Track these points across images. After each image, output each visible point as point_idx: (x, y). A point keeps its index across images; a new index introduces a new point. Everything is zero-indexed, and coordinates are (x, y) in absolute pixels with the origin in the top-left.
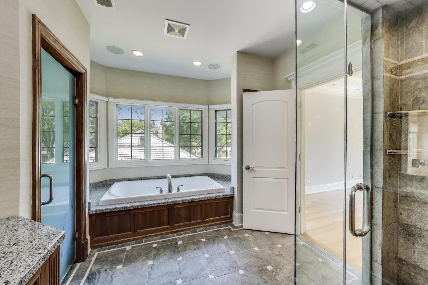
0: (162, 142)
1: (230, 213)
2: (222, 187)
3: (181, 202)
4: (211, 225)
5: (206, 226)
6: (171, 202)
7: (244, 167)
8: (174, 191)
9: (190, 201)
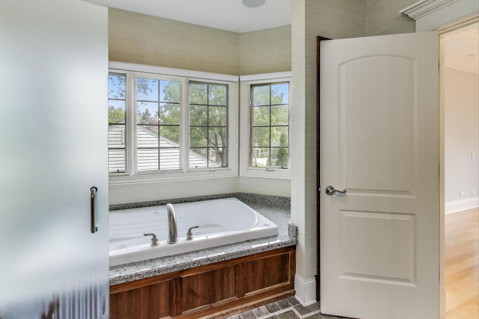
0: (157, 139)
1: (289, 277)
2: (273, 225)
3: (196, 265)
4: (255, 306)
5: (246, 308)
6: (175, 267)
7: (323, 190)
8: (181, 239)
9: (214, 262)
